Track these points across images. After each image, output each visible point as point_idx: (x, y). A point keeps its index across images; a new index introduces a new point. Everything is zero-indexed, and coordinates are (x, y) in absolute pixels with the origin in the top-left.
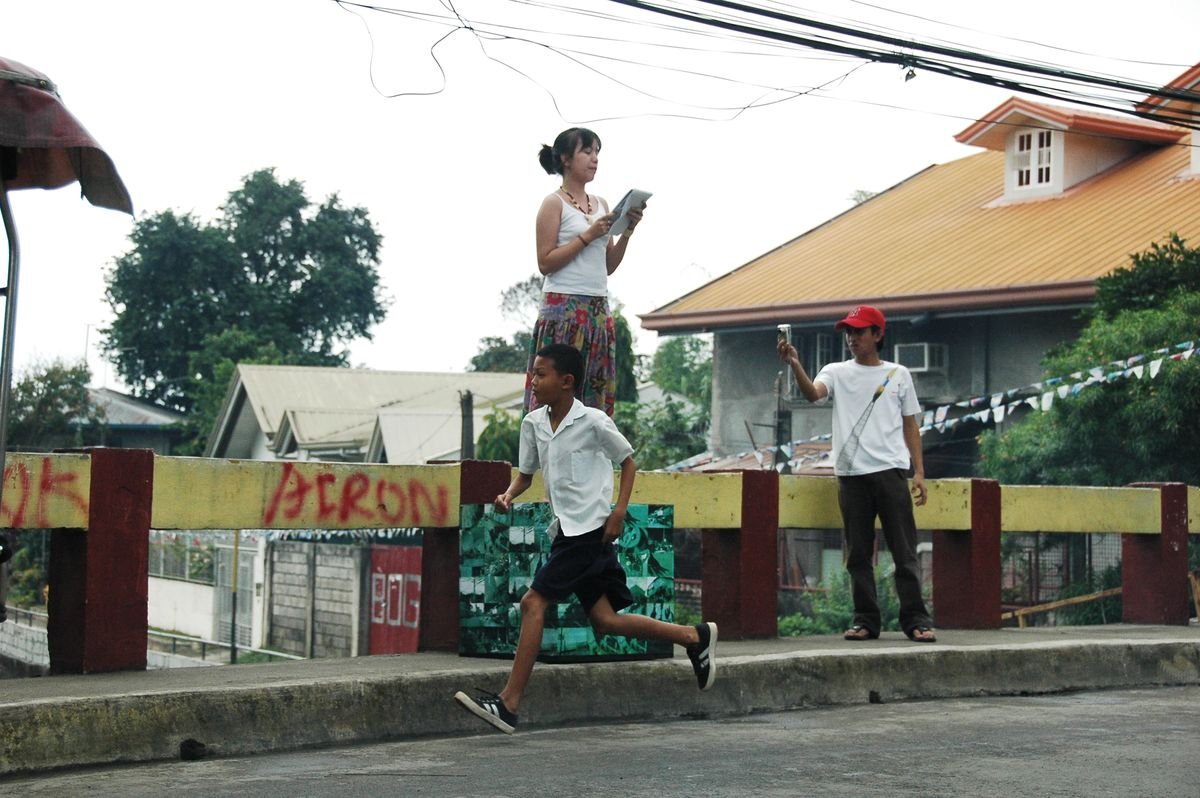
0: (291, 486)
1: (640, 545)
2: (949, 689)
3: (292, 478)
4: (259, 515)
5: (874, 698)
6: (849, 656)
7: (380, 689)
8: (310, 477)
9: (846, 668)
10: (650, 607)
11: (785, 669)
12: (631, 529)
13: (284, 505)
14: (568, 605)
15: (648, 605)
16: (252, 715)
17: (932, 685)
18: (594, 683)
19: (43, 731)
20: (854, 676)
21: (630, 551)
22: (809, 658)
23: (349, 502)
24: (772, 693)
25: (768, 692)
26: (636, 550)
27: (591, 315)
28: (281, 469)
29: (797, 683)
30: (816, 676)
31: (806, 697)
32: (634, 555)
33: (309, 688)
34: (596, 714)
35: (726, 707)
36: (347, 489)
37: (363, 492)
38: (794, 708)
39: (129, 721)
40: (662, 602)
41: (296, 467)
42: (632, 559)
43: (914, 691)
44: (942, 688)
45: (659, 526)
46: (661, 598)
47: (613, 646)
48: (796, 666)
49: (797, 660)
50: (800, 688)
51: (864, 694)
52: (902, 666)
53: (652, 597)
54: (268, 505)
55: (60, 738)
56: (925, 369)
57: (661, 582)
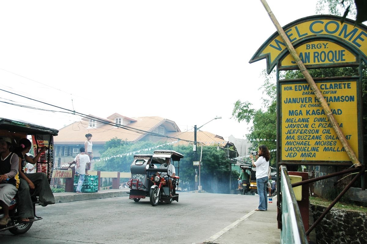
0: (57, 173)
4: (54, 176)
5: (115, 197)
6: (112, 192)
7: (75, 196)
13: (56, 175)
17: (120, 195)
18: (92, 195)
23: (62, 175)
34: (93, 198)
36: (62, 173)
43: (118, 196)
52: (117, 193)
56: (78, 152)
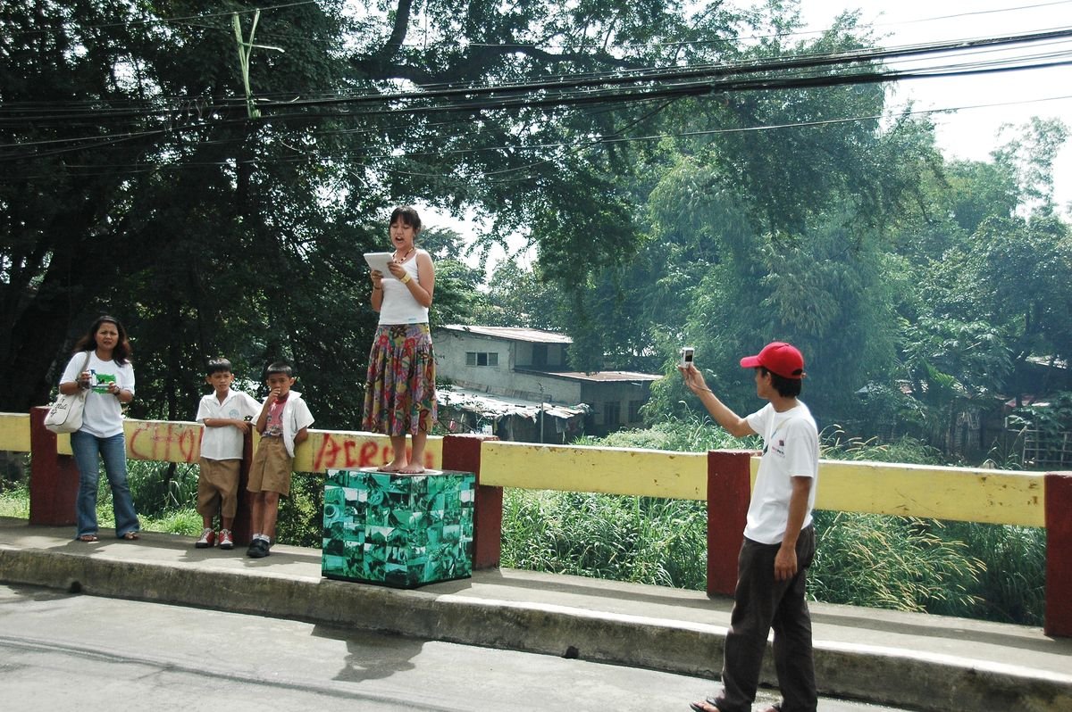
0: (329, 448)
1: (383, 504)
2: (664, 661)
3: (329, 443)
4: (311, 464)
5: (572, 653)
6: (559, 614)
8: (340, 443)
9: (552, 623)
10: (388, 549)
11: (489, 613)
12: (376, 492)
14: (329, 540)
15: (387, 547)
16: (109, 575)
18: (320, 595)
19: (20, 564)
20: (558, 630)
21: (375, 507)
22: (518, 609)
24: (468, 629)
25: (464, 627)
26: (380, 507)
27: (391, 338)
28: (323, 437)
29: (496, 625)
30: (519, 624)
31: (501, 638)
32: (378, 510)
33: (144, 566)
34: (313, 615)
35: (419, 630)
36: (363, 451)
37: (373, 454)
38: (484, 644)
39: (55, 566)
40: (398, 547)
41: (331, 436)
42: (376, 513)
43: (621, 655)
44: (656, 659)
45: (397, 491)
46: (398, 544)
47: (360, 572)
48: (502, 613)
49: (505, 608)
50: (497, 630)
51: (563, 647)
52: (616, 632)
53: (390, 542)
54: (315, 460)
55: (25, 568)
57: (398, 533)
